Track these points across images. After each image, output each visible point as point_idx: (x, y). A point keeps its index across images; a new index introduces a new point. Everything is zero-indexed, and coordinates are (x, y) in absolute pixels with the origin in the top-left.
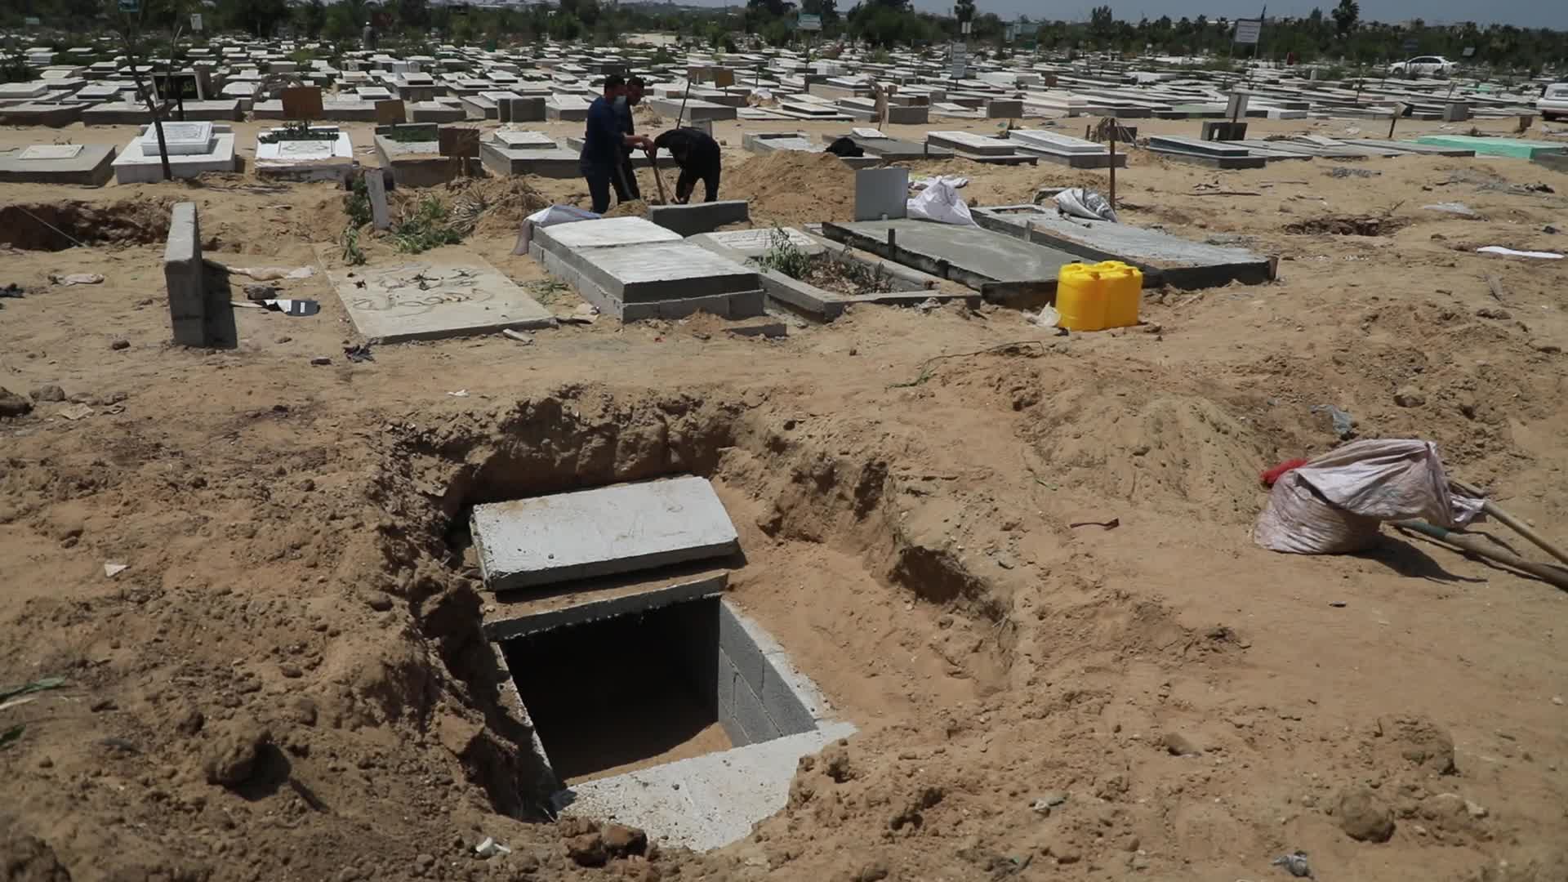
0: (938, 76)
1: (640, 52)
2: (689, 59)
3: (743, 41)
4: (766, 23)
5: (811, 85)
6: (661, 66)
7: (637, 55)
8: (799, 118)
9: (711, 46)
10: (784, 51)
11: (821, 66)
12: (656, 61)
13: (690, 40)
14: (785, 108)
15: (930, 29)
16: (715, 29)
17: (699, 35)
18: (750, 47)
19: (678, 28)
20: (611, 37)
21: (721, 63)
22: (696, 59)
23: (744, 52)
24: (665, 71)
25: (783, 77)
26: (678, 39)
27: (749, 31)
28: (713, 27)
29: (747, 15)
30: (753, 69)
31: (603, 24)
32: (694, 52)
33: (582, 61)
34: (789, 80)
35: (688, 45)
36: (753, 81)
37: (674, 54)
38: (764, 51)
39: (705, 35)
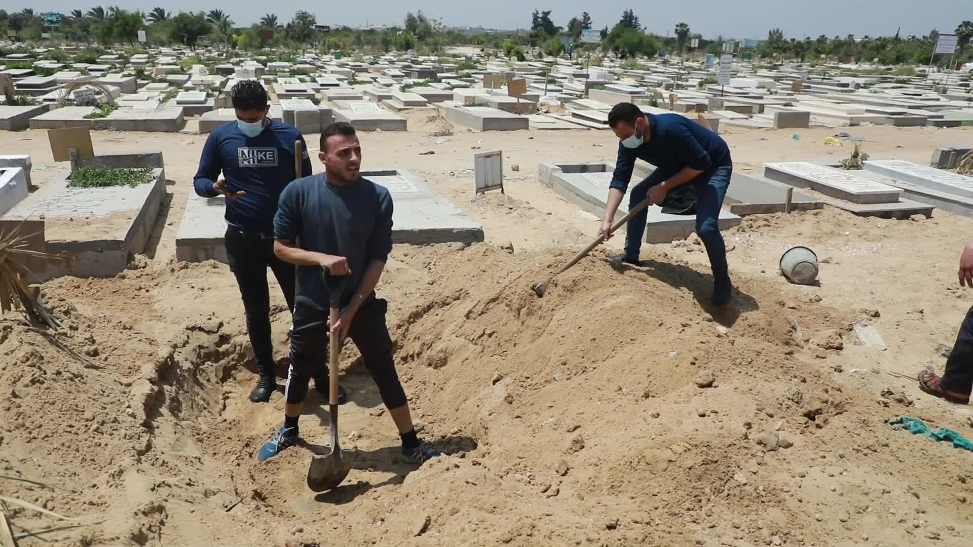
0: (687, 81)
1: (451, 59)
2: (488, 66)
3: (530, 52)
4: (545, 40)
5: (591, 91)
6: (466, 71)
7: (449, 62)
8: (589, 128)
9: (506, 56)
10: (559, 60)
11: (594, 73)
12: (463, 67)
13: (491, 51)
14: (574, 115)
15: (659, 45)
16: (509, 44)
17: (498, 48)
18: (534, 56)
19: (482, 43)
20: (435, 49)
21: (513, 70)
22: (494, 66)
23: (531, 60)
24: (468, 75)
25: (565, 82)
26: (482, 50)
27: (534, 45)
28: (507, 42)
29: (531, 36)
30: (539, 75)
31: (430, 40)
32: (493, 60)
33: (404, 67)
34: (570, 85)
35: (489, 55)
36: (543, 86)
37: (478, 62)
38: (545, 60)
39: (501, 47)
